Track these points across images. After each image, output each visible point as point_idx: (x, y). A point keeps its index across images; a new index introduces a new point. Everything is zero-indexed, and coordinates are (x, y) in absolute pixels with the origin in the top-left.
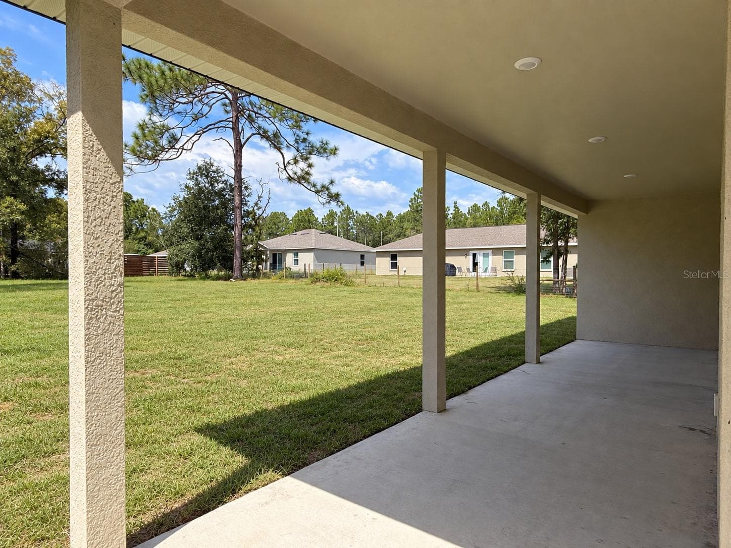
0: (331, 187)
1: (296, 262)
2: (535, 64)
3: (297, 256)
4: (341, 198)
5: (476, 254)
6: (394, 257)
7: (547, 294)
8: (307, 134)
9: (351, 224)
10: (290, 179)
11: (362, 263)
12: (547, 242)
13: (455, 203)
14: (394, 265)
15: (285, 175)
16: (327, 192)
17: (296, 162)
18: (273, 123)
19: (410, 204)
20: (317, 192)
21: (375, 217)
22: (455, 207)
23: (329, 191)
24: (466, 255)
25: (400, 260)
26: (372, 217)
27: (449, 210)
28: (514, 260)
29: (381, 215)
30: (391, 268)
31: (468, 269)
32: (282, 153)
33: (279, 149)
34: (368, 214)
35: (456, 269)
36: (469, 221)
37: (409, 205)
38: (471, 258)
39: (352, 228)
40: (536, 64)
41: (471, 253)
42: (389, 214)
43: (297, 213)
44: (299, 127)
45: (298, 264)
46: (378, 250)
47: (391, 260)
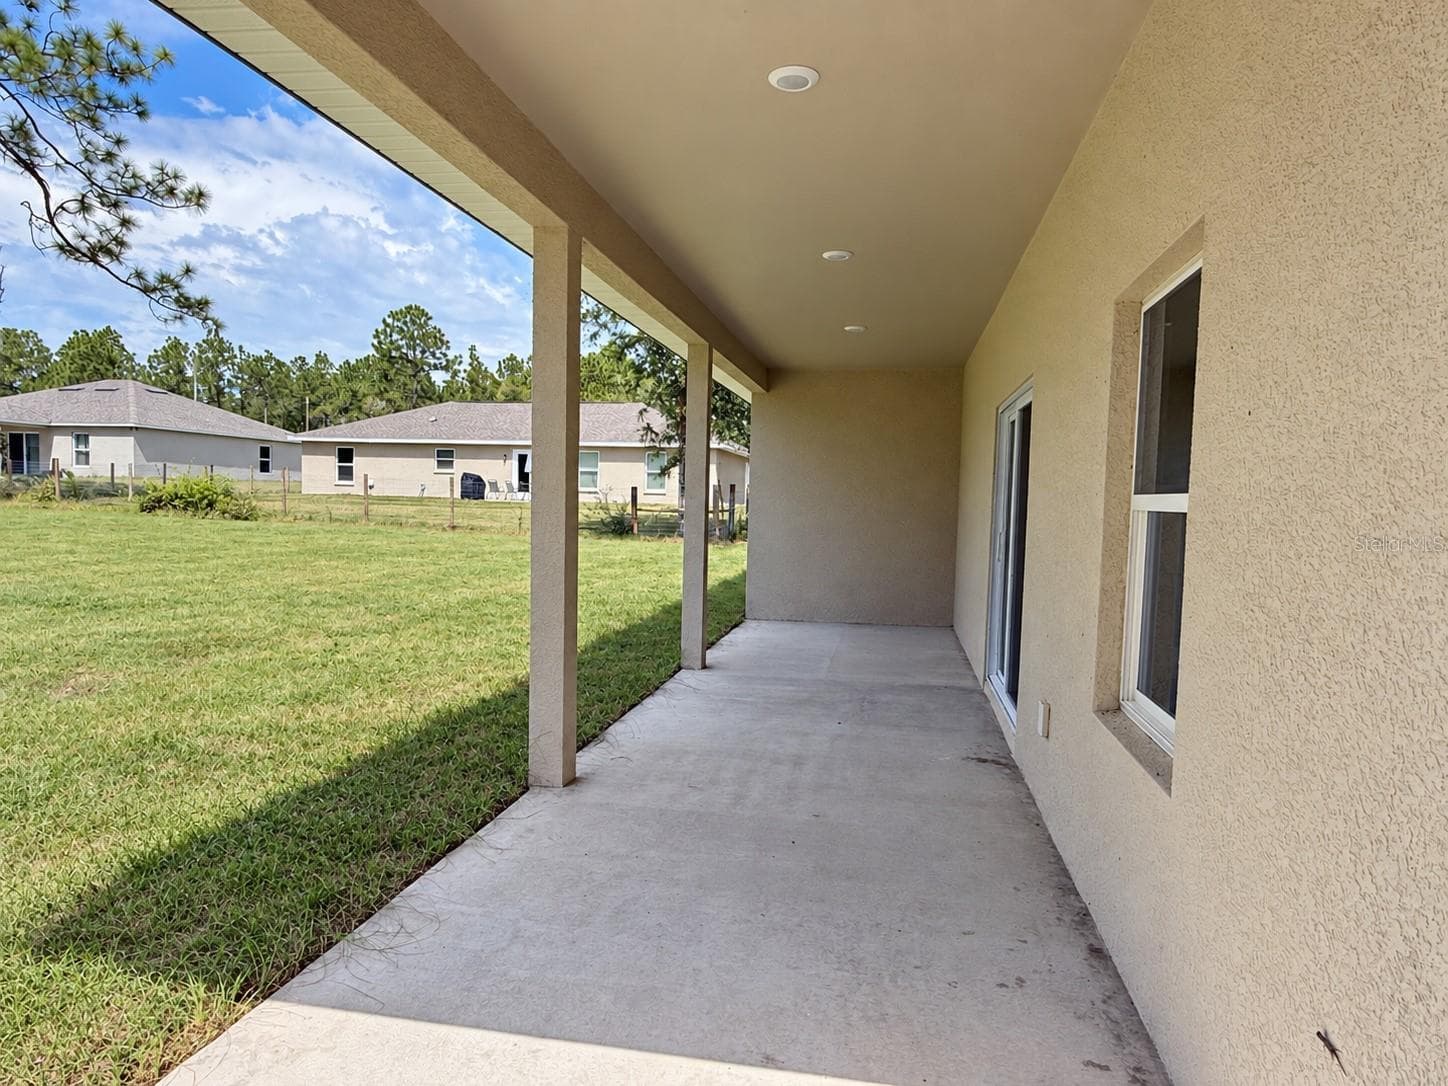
0: (184, 282)
1: (83, 457)
2: (808, 82)
3: (86, 443)
4: (213, 312)
5: (526, 456)
6: (346, 454)
7: (669, 536)
8: (118, 142)
9: (228, 375)
10: (67, 249)
11: (265, 467)
12: (669, 439)
13: (473, 348)
14: (346, 473)
15: (49, 237)
16: (175, 294)
17: (84, 207)
18: (12, 96)
19: (375, 342)
20: (146, 290)
21: (289, 364)
22: (472, 356)
23: (181, 291)
24: (506, 457)
25: (358, 463)
26: (280, 364)
27: (461, 362)
28: (598, 470)
29: (303, 359)
30: (340, 479)
31: (510, 486)
32: (40, 181)
33: (31, 168)
34: (270, 357)
35: (485, 485)
36: (503, 388)
37: (373, 345)
38: (515, 463)
39: (230, 384)
40: (809, 85)
41: (516, 453)
42: (321, 359)
43: (72, 336)
44: (95, 124)
45: (87, 463)
46: (305, 439)
47: (340, 462)
